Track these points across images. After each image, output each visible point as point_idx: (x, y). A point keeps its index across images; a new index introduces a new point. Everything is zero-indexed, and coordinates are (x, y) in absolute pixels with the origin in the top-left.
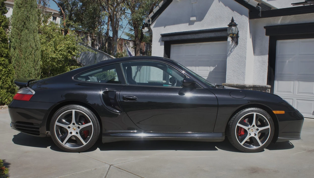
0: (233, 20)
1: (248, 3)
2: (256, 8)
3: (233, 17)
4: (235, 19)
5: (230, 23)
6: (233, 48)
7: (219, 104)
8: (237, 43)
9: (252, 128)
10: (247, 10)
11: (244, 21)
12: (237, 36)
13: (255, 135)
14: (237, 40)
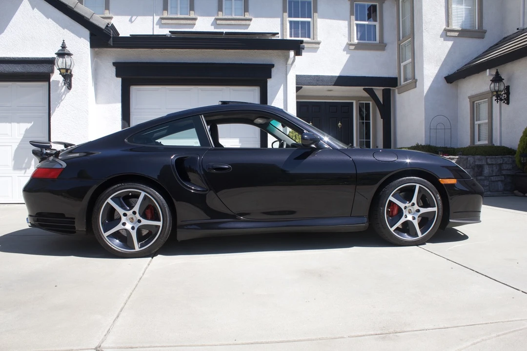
0: (64, 47)
1: (89, 20)
2: (104, 31)
3: (64, 41)
4: (67, 45)
5: (59, 51)
6: (65, 93)
7: (358, 172)
8: (69, 87)
9: (411, 208)
10: (87, 32)
11: (81, 51)
12: (71, 76)
13: (414, 218)
14: (71, 81)
